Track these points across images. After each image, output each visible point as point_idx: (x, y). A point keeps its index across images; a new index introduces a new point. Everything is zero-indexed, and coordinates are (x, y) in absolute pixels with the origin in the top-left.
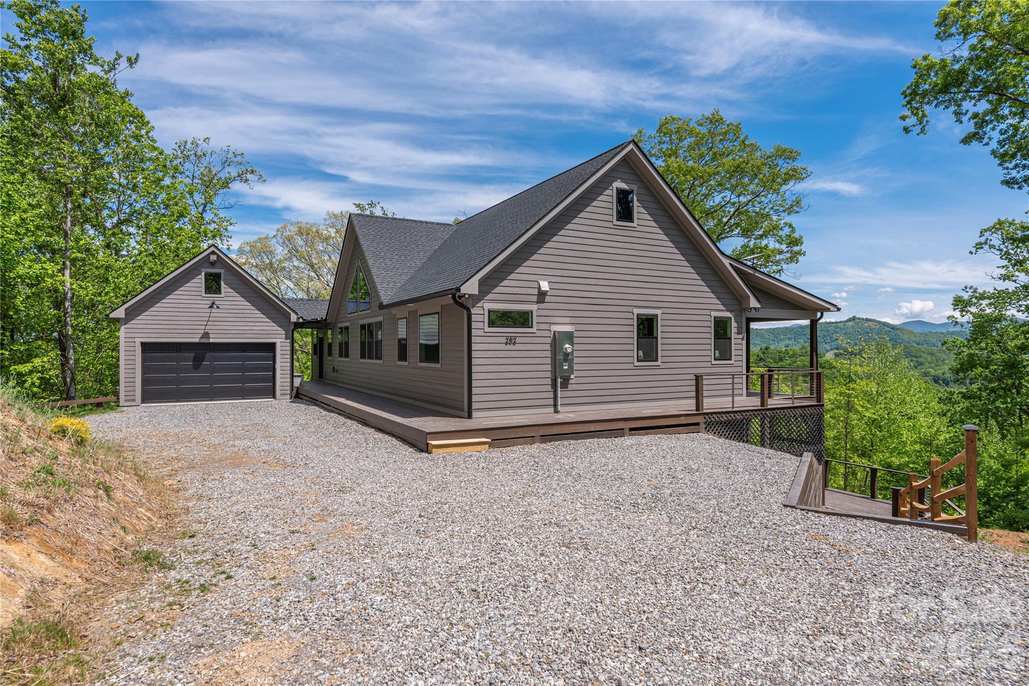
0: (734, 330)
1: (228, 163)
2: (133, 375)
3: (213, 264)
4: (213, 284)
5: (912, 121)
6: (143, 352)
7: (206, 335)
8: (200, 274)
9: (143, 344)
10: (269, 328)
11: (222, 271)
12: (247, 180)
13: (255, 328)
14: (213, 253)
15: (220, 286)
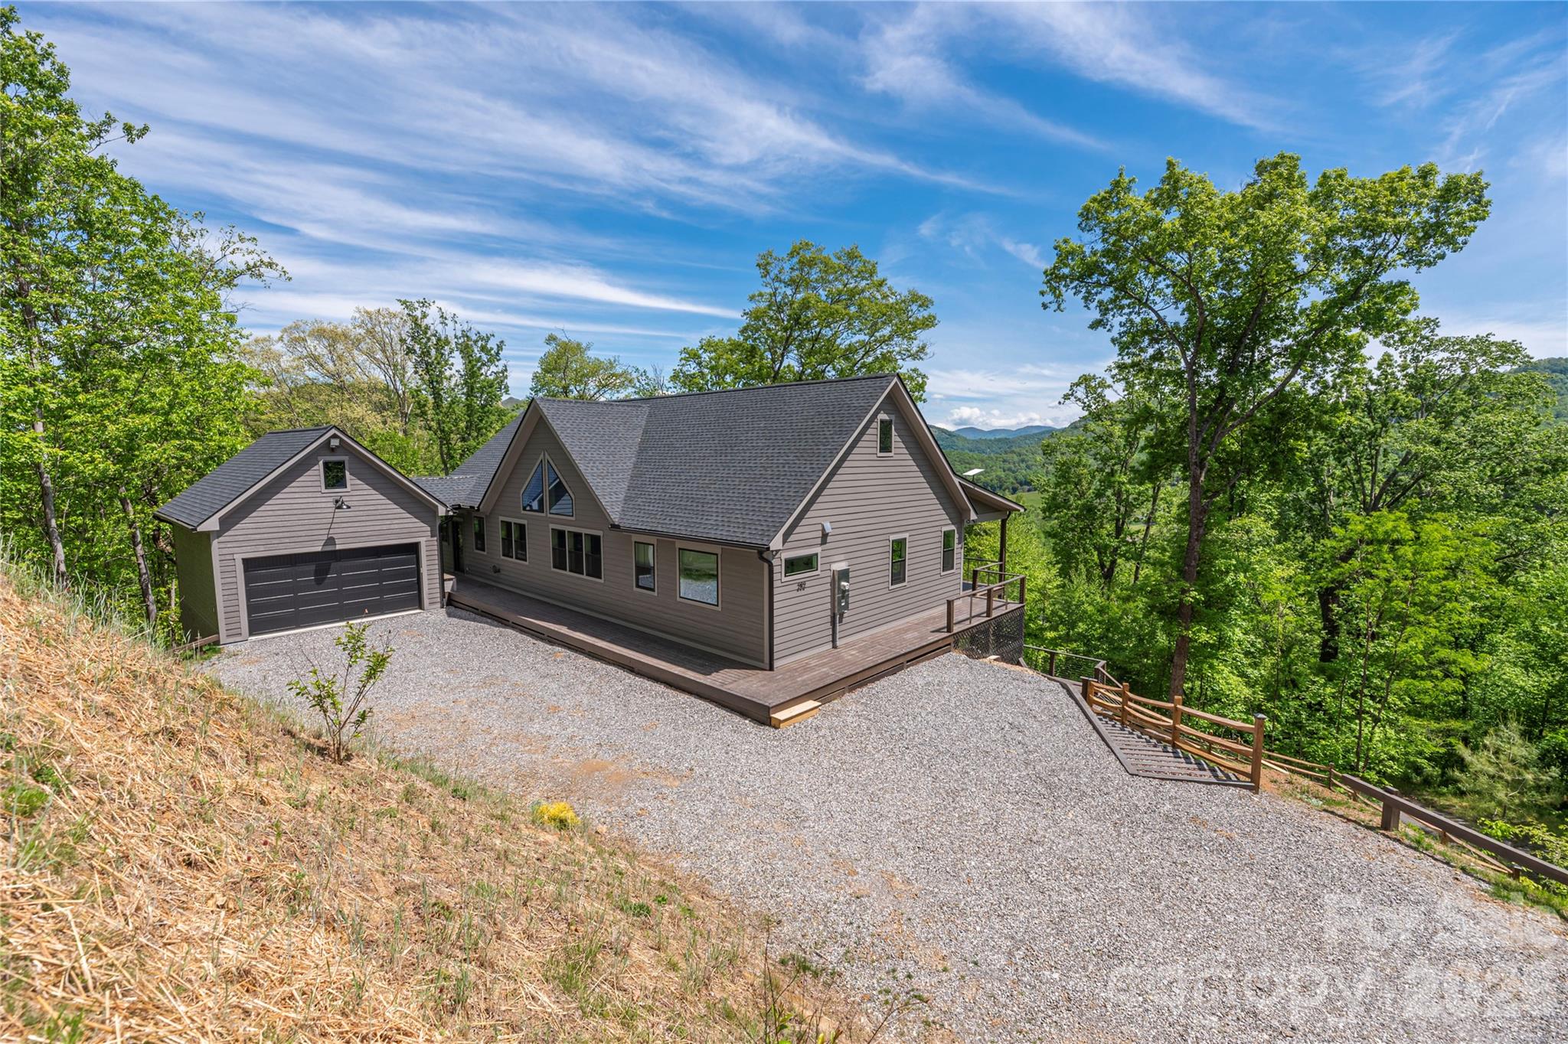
0: (956, 541)
1: (231, 250)
2: (235, 603)
3: (333, 450)
4: (335, 477)
5: (1049, 298)
6: (246, 571)
7: (331, 541)
8: (317, 464)
9: (244, 560)
10: (411, 525)
11: (345, 458)
12: (260, 276)
13: (392, 527)
14: (335, 436)
15: (344, 477)
